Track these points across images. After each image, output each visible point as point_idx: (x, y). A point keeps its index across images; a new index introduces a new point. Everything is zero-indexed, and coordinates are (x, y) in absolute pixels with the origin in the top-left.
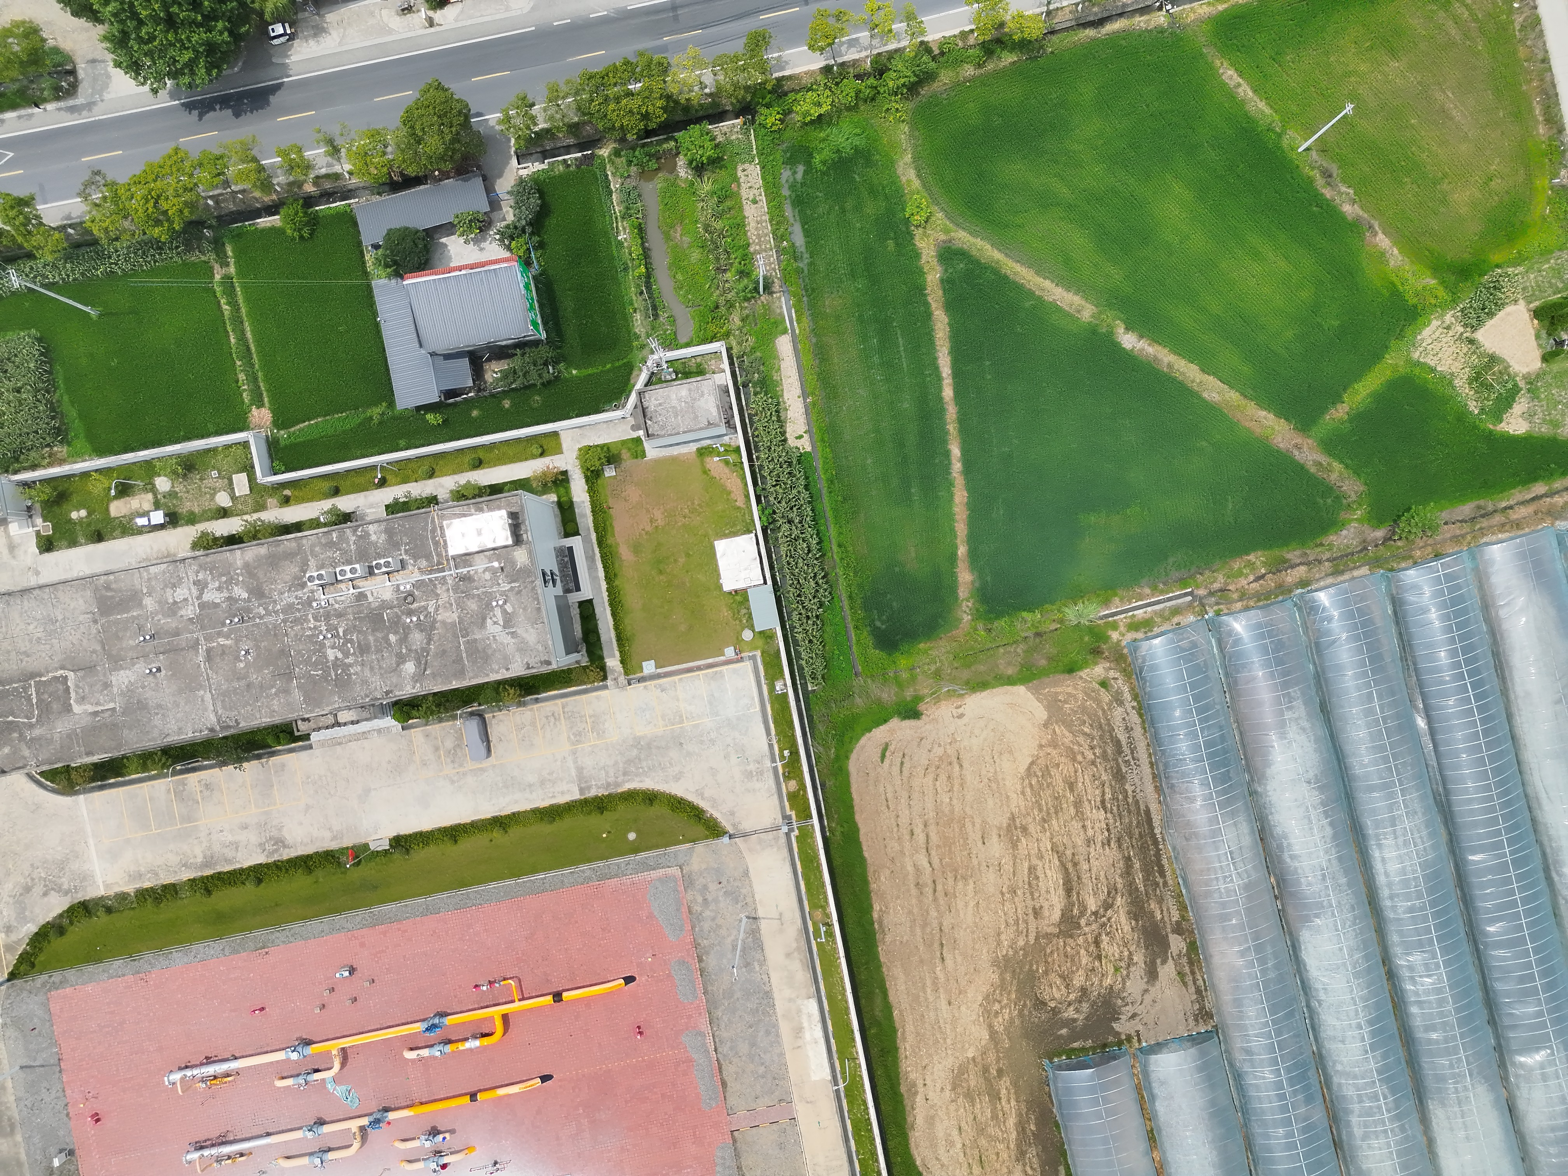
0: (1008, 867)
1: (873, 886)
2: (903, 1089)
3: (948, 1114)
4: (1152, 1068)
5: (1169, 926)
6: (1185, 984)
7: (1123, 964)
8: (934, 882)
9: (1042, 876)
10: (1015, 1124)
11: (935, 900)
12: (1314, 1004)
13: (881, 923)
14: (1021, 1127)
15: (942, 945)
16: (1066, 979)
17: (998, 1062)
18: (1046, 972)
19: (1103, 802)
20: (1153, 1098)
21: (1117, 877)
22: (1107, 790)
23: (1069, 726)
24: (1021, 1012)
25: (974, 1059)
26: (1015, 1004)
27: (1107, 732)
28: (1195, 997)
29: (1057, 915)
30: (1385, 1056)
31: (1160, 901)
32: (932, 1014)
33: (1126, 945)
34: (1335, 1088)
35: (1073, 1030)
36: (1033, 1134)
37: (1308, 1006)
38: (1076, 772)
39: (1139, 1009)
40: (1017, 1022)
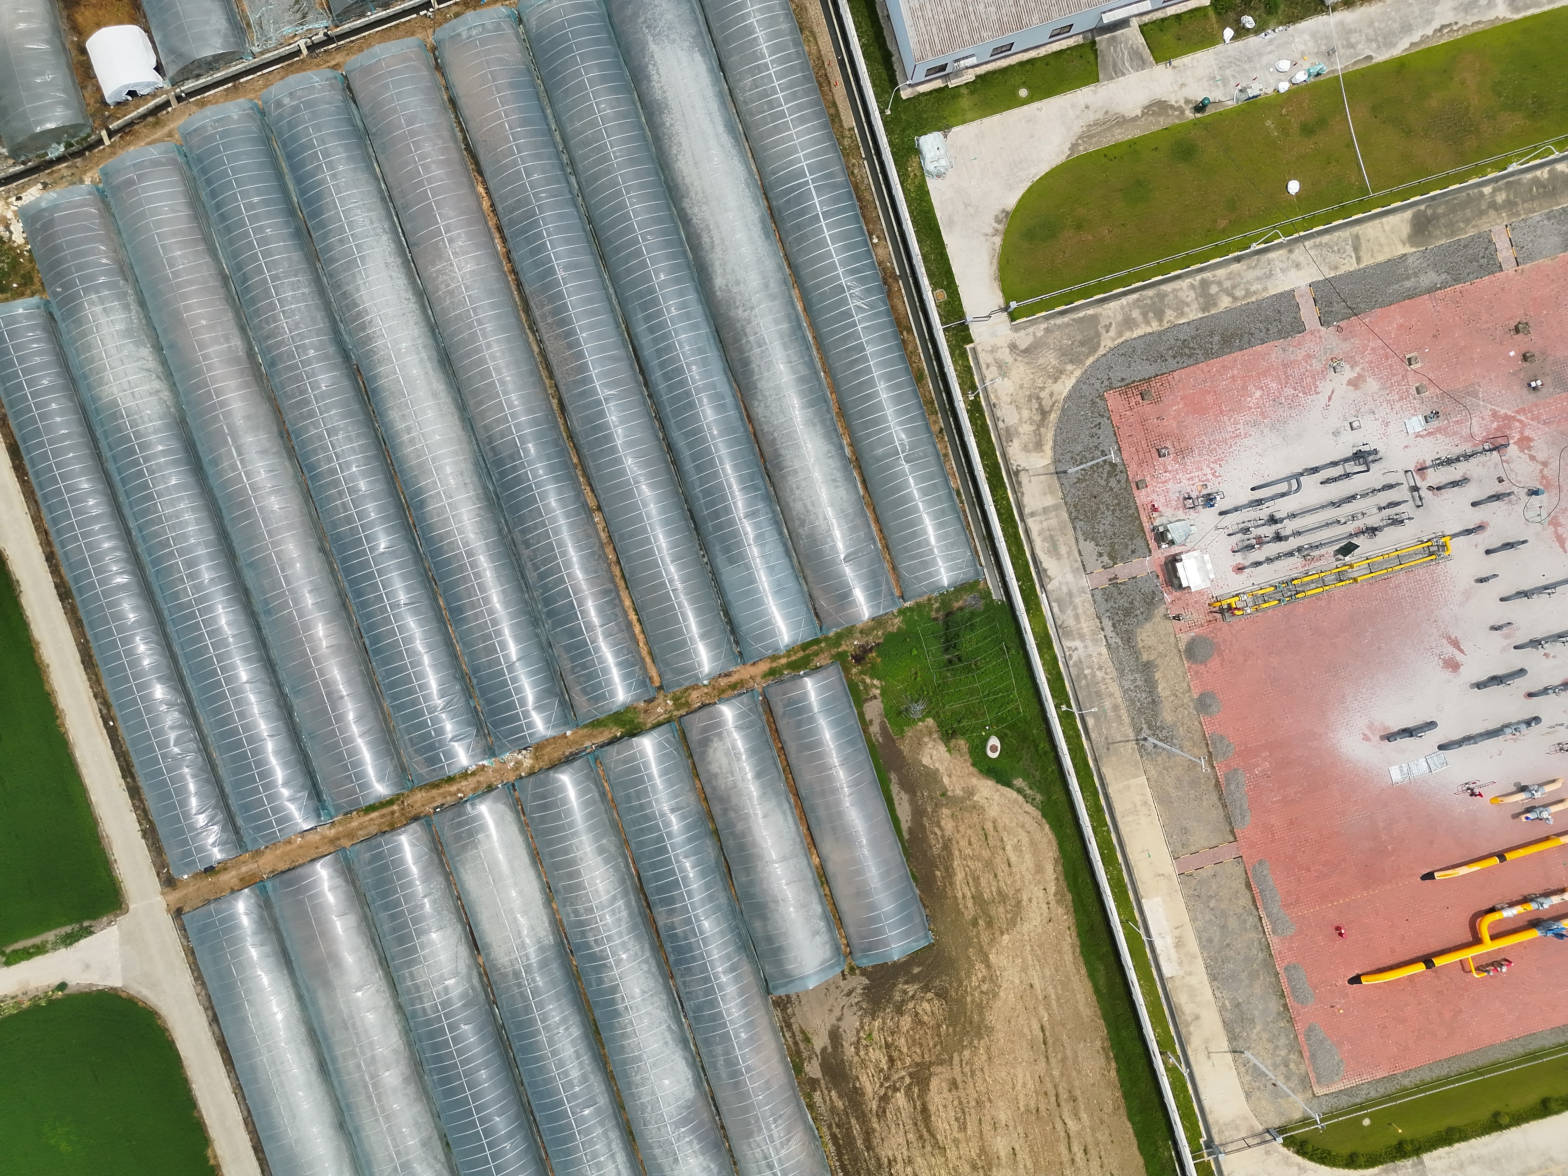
0: (986, 1127)
1: (1118, 1094)
2: (1069, 897)
3: (1023, 877)
4: (828, 946)
5: (823, 1086)
6: (803, 1032)
7: (864, 1042)
8: (1059, 1105)
9: (953, 1122)
10: (955, 874)
11: (1056, 1087)
12: (674, 1028)
13: (1107, 1057)
14: (949, 873)
15: (1045, 1043)
16: (918, 1021)
17: (979, 932)
18: (939, 1026)
20: (826, 918)
21: (878, 1129)
24: (960, 984)
25: (1002, 933)
26: (966, 991)
28: (792, 1021)
29: (934, 1083)
30: (600, 981)
31: (833, 1109)
32: (1048, 973)
33: (863, 1061)
34: (647, 946)
35: (908, 972)
36: (937, 867)
37: (680, 1024)
39: (845, 1001)
40: (963, 974)
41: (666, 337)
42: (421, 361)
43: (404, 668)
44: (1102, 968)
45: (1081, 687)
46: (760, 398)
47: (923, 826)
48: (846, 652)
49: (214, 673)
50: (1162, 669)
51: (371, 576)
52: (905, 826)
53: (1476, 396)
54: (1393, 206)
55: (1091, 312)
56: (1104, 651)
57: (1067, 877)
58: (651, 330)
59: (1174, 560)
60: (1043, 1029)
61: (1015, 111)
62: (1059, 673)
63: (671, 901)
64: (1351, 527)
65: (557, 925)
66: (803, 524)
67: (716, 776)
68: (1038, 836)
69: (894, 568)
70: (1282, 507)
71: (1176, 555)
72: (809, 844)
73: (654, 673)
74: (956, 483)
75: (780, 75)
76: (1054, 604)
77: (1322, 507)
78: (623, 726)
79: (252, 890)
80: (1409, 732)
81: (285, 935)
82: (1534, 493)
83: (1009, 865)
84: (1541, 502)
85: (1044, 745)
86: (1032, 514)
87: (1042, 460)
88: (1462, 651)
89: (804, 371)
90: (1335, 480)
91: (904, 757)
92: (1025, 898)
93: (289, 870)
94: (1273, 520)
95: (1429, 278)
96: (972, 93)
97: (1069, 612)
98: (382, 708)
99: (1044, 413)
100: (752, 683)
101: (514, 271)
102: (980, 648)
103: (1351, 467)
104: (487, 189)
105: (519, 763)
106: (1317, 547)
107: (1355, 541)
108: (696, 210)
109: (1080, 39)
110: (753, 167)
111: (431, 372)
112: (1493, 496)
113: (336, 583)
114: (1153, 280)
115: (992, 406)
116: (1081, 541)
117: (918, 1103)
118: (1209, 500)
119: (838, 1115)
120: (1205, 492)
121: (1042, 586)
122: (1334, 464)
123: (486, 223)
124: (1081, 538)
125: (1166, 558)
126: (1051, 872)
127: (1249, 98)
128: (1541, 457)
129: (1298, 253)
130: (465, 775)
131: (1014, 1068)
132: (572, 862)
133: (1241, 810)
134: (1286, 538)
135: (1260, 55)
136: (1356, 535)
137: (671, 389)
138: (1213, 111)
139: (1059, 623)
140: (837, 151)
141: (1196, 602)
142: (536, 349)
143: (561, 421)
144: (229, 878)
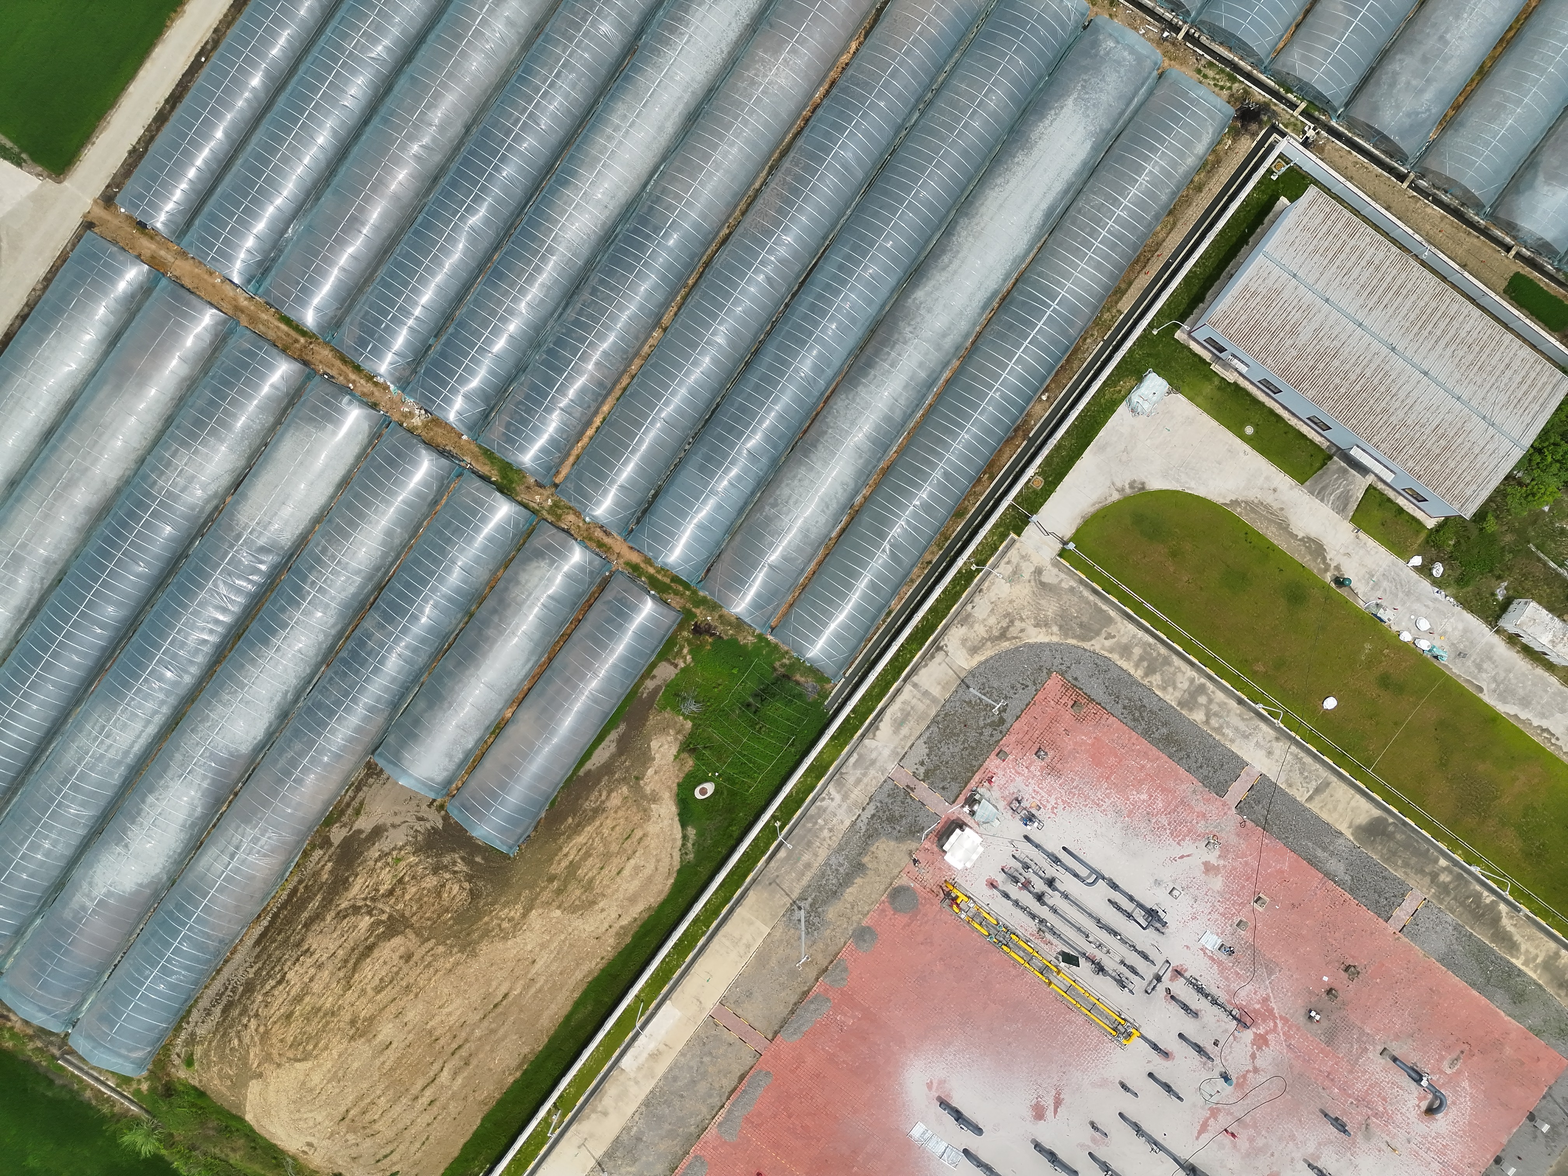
0: (393, 1009)
1: (497, 1096)
2: (628, 940)
3: (617, 891)
4: (445, 774)
5: (330, 852)
6: (362, 804)
7: (390, 860)
8: (453, 1054)
9: (377, 979)
10: (579, 835)
11: (466, 1041)
12: (290, 696)
13: (520, 1065)
14: (577, 829)
15: (495, 1006)
16: (438, 892)
17: (546, 887)
18: (447, 911)
19: (279, 982)
20: (468, 754)
21: (328, 922)
22: (268, 987)
23: (244, 1060)
24: (493, 904)
25: (559, 907)
26: (491, 912)
27: (224, 1028)
28: (364, 788)
29: (397, 941)
30: (283, 609)
31: (316, 874)
32: (554, 967)
33: (374, 870)
34: (339, 627)
35: (472, 854)
36: (575, 815)
37: (296, 701)
38: (275, 1023)
39: (411, 820)
40: (503, 899)
41: (844, 283)
42: (679, 98)
43: (419, 263)
44: (590, 1008)
45: (804, 826)
46: (850, 397)
47: (599, 781)
48: (695, 616)
49: (302, 111)
50: (866, 880)
51: (475, 183)
52: (589, 765)
53: (1270, 973)
54: (1374, 795)
55: (1112, 613)
56: (847, 823)
57: (643, 926)
58: (841, 267)
59: (961, 825)
60: (505, 996)
61: (1231, 434)
62: (803, 800)
63: (390, 620)
64: (1091, 950)
65: (303, 541)
66: (774, 505)
67: (518, 583)
68: (659, 879)
69: (791, 605)
70: (1067, 883)
71: (967, 825)
72: (517, 698)
73: (564, 471)
74: (896, 605)
75: (1119, 221)
76: (855, 756)
77: (1090, 915)
78: (503, 478)
79: (149, 272)
80: (958, 1116)
81: (133, 324)
82: (1226, 1077)
83: (618, 873)
84: (1223, 1089)
85: (736, 830)
86: (915, 685)
87: (965, 662)
88: (1056, 1112)
89: (898, 416)
90: (1119, 908)
91: (644, 725)
92: (601, 905)
93: (188, 290)
94: (1051, 883)
95: (1337, 867)
96: (1219, 388)
97: (858, 773)
98: (375, 270)
99: (1003, 635)
100: (614, 557)
101: (807, 121)
102: (776, 720)
103: (1139, 914)
104: (857, 50)
105: (411, 414)
106: (1055, 933)
107: (1082, 961)
108: (964, 233)
109: (1325, 444)
110: (1031, 255)
111: (676, 113)
112: (1199, 1047)
113: (448, 160)
114: (1175, 645)
115: (979, 589)
116: (921, 741)
117: (372, 939)
118: (1029, 819)
119: (315, 881)
120: (1034, 811)
121: (863, 736)
122: (1131, 899)
123: (830, 70)
124: (924, 738)
125: (958, 818)
126: (637, 910)
127: (1375, 615)
128: (1259, 1062)
129: (1280, 747)
130: (370, 378)
131: (457, 996)
132: (361, 516)
133: (799, 1027)
134: (1043, 903)
135: (1418, 599)
136: (1088, 958)
137: (805, 317)
138: (1345, 594)
139: (843, 770)
140: (1093, 313)
141: (940, 869)
142: (757, 185)
143: (713, 247)
144: (147, 246)
